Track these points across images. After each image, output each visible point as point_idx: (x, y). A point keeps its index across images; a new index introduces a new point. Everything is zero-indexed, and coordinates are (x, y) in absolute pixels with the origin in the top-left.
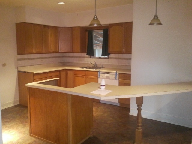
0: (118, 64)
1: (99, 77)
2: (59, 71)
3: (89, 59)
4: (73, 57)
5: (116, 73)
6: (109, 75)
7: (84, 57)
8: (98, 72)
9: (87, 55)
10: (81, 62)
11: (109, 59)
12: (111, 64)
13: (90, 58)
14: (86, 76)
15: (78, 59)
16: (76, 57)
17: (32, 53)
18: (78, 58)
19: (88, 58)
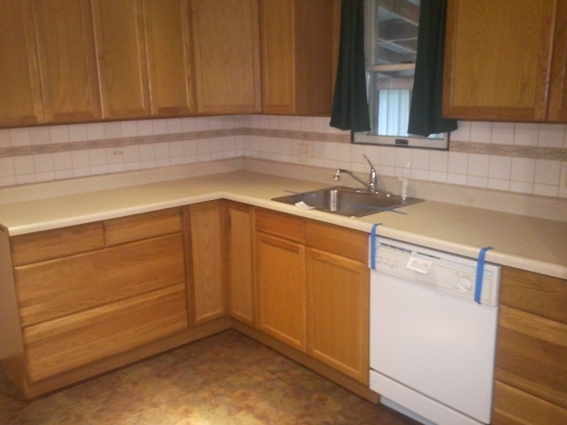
0: (504, 186)
1: (373, 267)
2: (183, 211)
3: (347, 147)
4: (276, 133)
5: (481, 261)
6: (430, 262)
7: (323, 137)
8: (369, 234)
9: (333, 124)
10: (311, 162)
11: (452, 154)
12: (461, 181)
13: (352, 141)
14: (306, 245)
15: (296, 142)
16: (290, 134)
17: (29, 123)
18: (299, 141)
19: (340, 139)
